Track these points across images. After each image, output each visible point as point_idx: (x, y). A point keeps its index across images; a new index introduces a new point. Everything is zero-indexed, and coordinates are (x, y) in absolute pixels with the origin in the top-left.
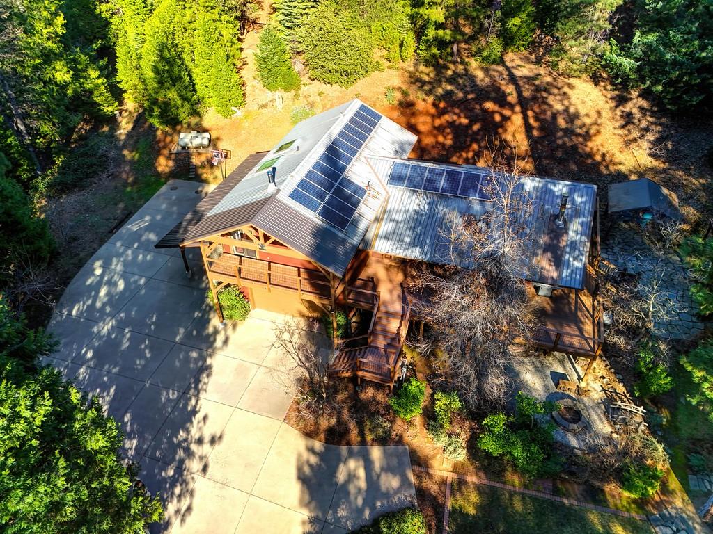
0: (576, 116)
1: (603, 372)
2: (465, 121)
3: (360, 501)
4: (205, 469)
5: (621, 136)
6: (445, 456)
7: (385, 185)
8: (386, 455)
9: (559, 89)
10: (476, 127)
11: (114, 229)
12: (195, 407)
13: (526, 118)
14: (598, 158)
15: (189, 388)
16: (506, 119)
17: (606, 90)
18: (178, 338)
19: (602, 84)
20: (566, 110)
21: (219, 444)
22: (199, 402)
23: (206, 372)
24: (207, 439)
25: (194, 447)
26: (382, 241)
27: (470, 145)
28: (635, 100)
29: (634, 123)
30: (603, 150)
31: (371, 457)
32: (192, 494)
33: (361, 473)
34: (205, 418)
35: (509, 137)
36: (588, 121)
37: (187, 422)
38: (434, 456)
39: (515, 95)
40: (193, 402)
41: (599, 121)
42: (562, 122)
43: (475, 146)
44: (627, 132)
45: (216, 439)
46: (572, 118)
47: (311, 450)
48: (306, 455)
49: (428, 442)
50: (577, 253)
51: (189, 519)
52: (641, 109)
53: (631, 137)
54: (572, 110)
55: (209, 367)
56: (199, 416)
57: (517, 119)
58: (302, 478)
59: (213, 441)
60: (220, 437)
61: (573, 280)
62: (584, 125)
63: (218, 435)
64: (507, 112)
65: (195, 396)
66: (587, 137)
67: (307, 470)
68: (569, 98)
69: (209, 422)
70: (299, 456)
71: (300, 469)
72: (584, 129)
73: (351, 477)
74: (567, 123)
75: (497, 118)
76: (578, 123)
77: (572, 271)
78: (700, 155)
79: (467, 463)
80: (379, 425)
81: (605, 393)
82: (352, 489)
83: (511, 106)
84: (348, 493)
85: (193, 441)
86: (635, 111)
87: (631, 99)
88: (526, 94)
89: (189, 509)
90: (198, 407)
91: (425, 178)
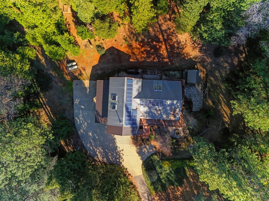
0: (180, 42)
2: (149, 49)
3: (147, 154)
4: (123, 155)
5: (192, 47)
8: (149, 146)
9: (175, 34)
10: (152, 50)
13: (166, 46)
14: (186, 55)
16: (160, 47)
20: (177, 41)
24: (121, 150)
25: (120, 152)
27: (151, 56)
29: (196, 42)
30: (187, 52)
31: (147, 147)
32: (123, 158)
33: (146, 150)
34: (119, 147)
35: (162, 52)
36: (183, 43)
38: (156, 145)
39: (162, 38)
40: (116, 145)
41: (186, 43)
42: (176, 45)
43: (153, 56)
44: (194, 45)
46: (179, 43)
47: (138, 149)
51: (124, 161)
53: (195, 47)
54: (179, 40)
55: (115, 138)
56: (118, 147)
57: (164, 47)
58: (137, 153)
59: (122, 150)
60: (123, 150)
62: (182, 45)
64: (160, 45)
66: (183, 49)
67: (138, 152)
68: (178, 37)
70: (136, 150)
71: (137, 152)
72: (182, 46)
73: (145, 151)
74: (177, 45)
75: (158, 47)
76: (180, 44)
78: (212, 50)
82: (145, 152)
83: (162, 42)
84: (145, 153)
88: (165, 37)
89: (123, 160)
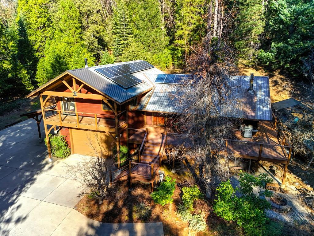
1: (294, 180)
5: (274, 89)
6: (190, 228)
7: (154, 83)
8: (147, 228)
11: (8, 126)
12: (15, 200)
15: (15, 190)
17: (262, 72)
18: (21, 166)
19: (260, 70)
21: (22, 223)
22: (19, 198)
23: (31, 182)
24: (14, 219)
25: (2, 225)
26: (150, 105)
28: (277, 76)
29: (279, 85)
31: (135, 230)
34: (19, 207)
37: (4, 209)
38: (182, 229)
40: (15, 197)
44: (276, 88)
45: (21, 219)
47: (91, 226)
48: (86, 229)
49: (177, 220)
50: (264, 104)
52: (281, 79)
53: (278, 90)
55: (34, 180)
56: (14, 206)
59: (18, 221)
60: (25, 218)
61: (264, 116)
63: (24, 216)
65: (17, 194)
69: (20, 209)
77: (263, 112)
79: (208, 232)
80: (142, 208)
81: (300, 191)
85: (4, 220)
86: (278, 80)
87: (275, 75)
90: (17, 200)
91: (175, 79)
